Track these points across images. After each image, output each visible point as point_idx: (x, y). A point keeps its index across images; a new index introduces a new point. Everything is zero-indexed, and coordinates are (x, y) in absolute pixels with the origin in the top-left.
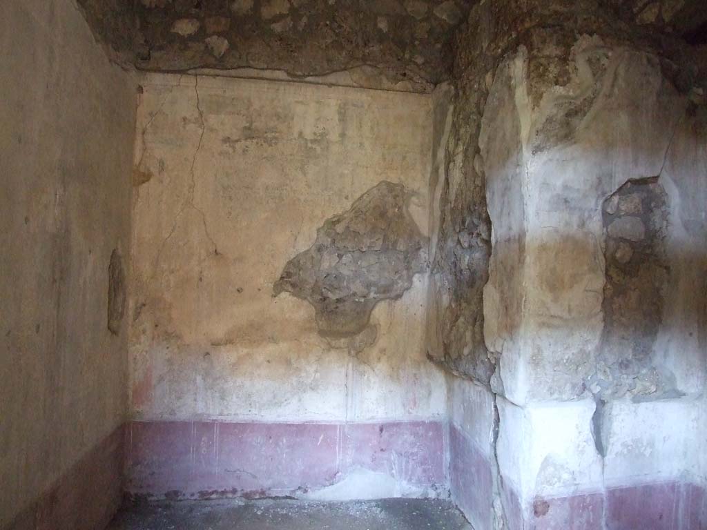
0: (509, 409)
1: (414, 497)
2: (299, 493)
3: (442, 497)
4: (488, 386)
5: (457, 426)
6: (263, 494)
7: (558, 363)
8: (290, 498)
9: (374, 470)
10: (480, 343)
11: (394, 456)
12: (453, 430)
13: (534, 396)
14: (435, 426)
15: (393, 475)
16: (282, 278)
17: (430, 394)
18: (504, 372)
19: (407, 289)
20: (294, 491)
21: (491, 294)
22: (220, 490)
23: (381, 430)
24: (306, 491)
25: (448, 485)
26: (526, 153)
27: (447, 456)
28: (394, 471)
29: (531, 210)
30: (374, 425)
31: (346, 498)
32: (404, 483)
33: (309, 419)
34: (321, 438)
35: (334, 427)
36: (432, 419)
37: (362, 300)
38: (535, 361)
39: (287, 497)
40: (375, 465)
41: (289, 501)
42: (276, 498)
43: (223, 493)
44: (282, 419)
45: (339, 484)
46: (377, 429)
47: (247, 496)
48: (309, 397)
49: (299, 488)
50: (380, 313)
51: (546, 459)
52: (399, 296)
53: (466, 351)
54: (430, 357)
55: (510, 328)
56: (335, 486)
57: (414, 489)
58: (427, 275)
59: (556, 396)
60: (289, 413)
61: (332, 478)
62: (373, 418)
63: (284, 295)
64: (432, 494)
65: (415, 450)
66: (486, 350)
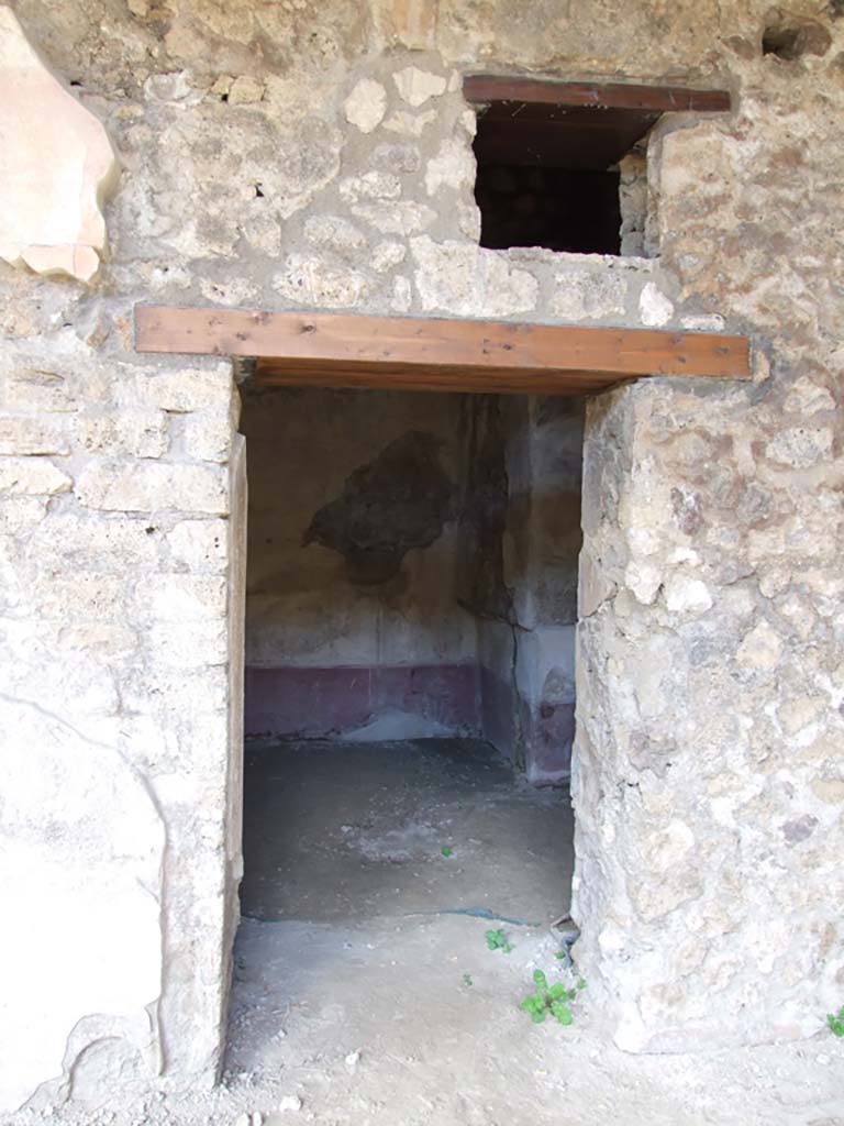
0: (524, 635)
1: (447, 737)
2: (332, 734)
3: (474, 736)
4: (507, 619)
5: (487, 666)
6: (297, 736)
7: (559, 594)
8: (325, 739)
9: (406, 712)
10: (500, 583)
11: (425, 699)
12: (483, 671)
13: (540, 621)
14: (466, 669)
15: (425, 717)
16: (311, 528)
17: (461, 638)
18: (516, 604)
19: (436, 537)
20: (327, 734)
21: (508, 540)
22: (255, 733)
23: (413, 673)
24: (339, 733)
25: (479, 725)
26: (533, 425)
27: (478, 699)
28: (426, 713)
29: (536, 473)
30: (405, 669)
31: (379, 739)
32: (436, 724)
33: (342, 664)
34: (354, 681)
35: (366, 671)
36: (463, 663)
37: (392, 549)
38: (540, 593)
39: (320, 739)
40: (407, 707)
41: (323, 742)
42: (311, 739)
43: (259, 735)
44: (314, 665)
45: (374, 725)
46: (409, 673)
47: (281, 738)
48: (340, 643)
49: (333, 730)
50: (409, 560)
51: (551, 672)
52: (429, 544)
53: (490, 591)
54: (460, 603)
55: (521, 567)
56: (369, 727)
57: (446, 729)
58: (456, 523)
59: (558, 620)
60: (322, 658)
61: (365, 719)
62: (403, 662)
63: (314, 545)
64: (464, 734)
65: (447, 692)
66: (506, 588)
